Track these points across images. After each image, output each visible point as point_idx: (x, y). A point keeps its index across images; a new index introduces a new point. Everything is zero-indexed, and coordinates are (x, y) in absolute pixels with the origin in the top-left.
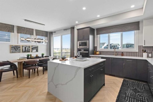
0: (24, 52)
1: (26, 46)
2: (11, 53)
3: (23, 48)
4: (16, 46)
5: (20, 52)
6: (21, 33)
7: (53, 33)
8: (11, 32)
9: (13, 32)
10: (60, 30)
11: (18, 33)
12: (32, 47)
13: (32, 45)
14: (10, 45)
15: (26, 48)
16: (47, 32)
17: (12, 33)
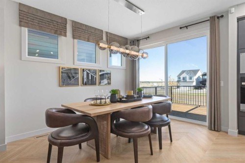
0: (86, 84)
1: (89, 70)
2: (60, 86)
3: (83, 74)
4: (70, 69)
5: (78, 84)
6: (79, 38)
7: (141, 42)
8: (61, 34)
9: (65, 36)
10: (169, 29)
11: (74, 38)
12: (100, 73)
13: (101, 69)
14: (60, 67)
15: (90, 75)
16: (126, 39)
17: (63, 38)
